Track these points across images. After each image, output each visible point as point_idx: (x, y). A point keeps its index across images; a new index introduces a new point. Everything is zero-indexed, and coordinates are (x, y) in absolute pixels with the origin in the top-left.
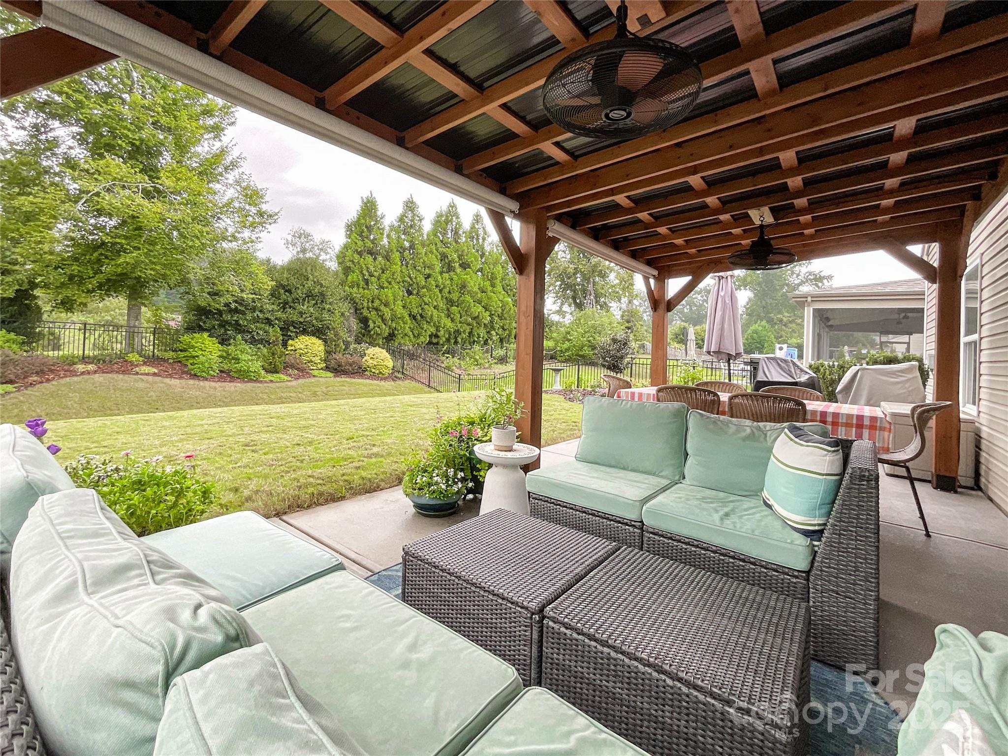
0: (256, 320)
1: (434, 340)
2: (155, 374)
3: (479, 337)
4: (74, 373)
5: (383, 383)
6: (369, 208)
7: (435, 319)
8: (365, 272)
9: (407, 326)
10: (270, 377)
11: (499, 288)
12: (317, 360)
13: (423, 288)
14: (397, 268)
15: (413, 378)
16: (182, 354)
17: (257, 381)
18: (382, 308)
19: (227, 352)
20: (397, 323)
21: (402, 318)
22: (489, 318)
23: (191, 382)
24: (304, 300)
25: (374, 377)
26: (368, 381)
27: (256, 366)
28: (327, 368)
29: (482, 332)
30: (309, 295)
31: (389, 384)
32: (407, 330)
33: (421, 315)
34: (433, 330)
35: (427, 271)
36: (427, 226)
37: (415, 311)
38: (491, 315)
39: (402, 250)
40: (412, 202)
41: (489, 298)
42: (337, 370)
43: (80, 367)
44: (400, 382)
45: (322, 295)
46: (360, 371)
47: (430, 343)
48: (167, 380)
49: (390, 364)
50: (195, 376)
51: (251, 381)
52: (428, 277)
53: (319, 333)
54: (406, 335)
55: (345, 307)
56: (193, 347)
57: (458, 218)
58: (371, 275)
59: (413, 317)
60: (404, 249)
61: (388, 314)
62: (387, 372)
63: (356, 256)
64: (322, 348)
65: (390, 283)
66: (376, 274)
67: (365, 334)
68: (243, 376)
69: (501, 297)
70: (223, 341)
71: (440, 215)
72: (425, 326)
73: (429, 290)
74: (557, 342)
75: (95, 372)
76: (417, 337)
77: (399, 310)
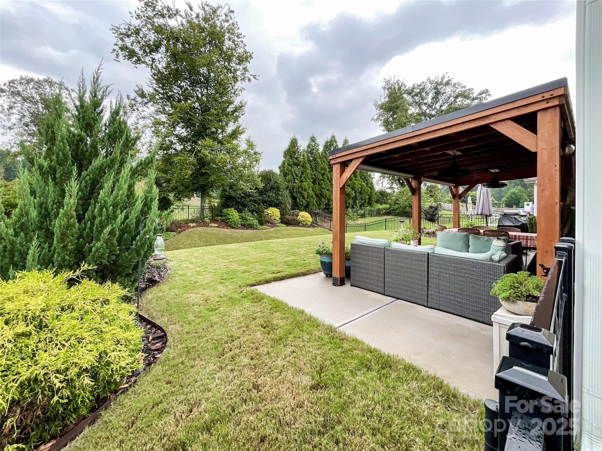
0: (250, 201)
1: (327, 207)
2: (217, 227)
3: (349, 204)
4: (190, 227)
5: (308, 229)
6: (294, 143)
7: (328, 196)
8: (294, 175)
9: (314, 200)
10: (261, 227)
11: (359, 178)
12: (277, 218)
13: (321, 180)
14: (309, 171)
15: (321, 226)
16: (224, 218)
17: (256, 229)
18: (303, 192)
19: (242, 216)
20: (310, 199)
21: (312, 196)
22: (354, 194)
23: (232, 230)
24: (270, 190)
25: (304, 226)
26: (301, 228)
27: (256, 222)
28: (282, 222)
29: (351, 201)
30: (272, 188)
31: (311, 229)
32: (315, 202)
33: (321, 195)
34: (326, 201)
35: (323, 172)
36: (321, 149)
37: (318, 192)
38: (355, 192)
39: (310, 161)
40: (314, 137)
41: (354, 183)
42: (288, 223)
43: (191, 225)
44: (316, 228)
45: (278, 187)
46: (296, 223)
47: (325, 208)
48: (223, 229)
49: (311, 219)
50: (232, 227)
51: (254, 229)
52: (323, 174)
53: (276, 206)
54: (314, 204)
55: (287, 193)
56: (229, 214)
57: (336, 143)
58: (297, 176)
59: (317, 196)
60: (311, 161)
61: (305, 194)
62: (309, 223)
63: (290, 167)
64: (279, 213)
65: (306, 179)
66: (299, 175)
67: (296, 206)
68: (250, 227)
69: (360, 183)
70: (240, 211)
71: (327, 143)
72: (323, 200)
73: (324, 181)
74: (391, 205)
75: (197, 226)
76: (319, 205)
77: (311, 193)
